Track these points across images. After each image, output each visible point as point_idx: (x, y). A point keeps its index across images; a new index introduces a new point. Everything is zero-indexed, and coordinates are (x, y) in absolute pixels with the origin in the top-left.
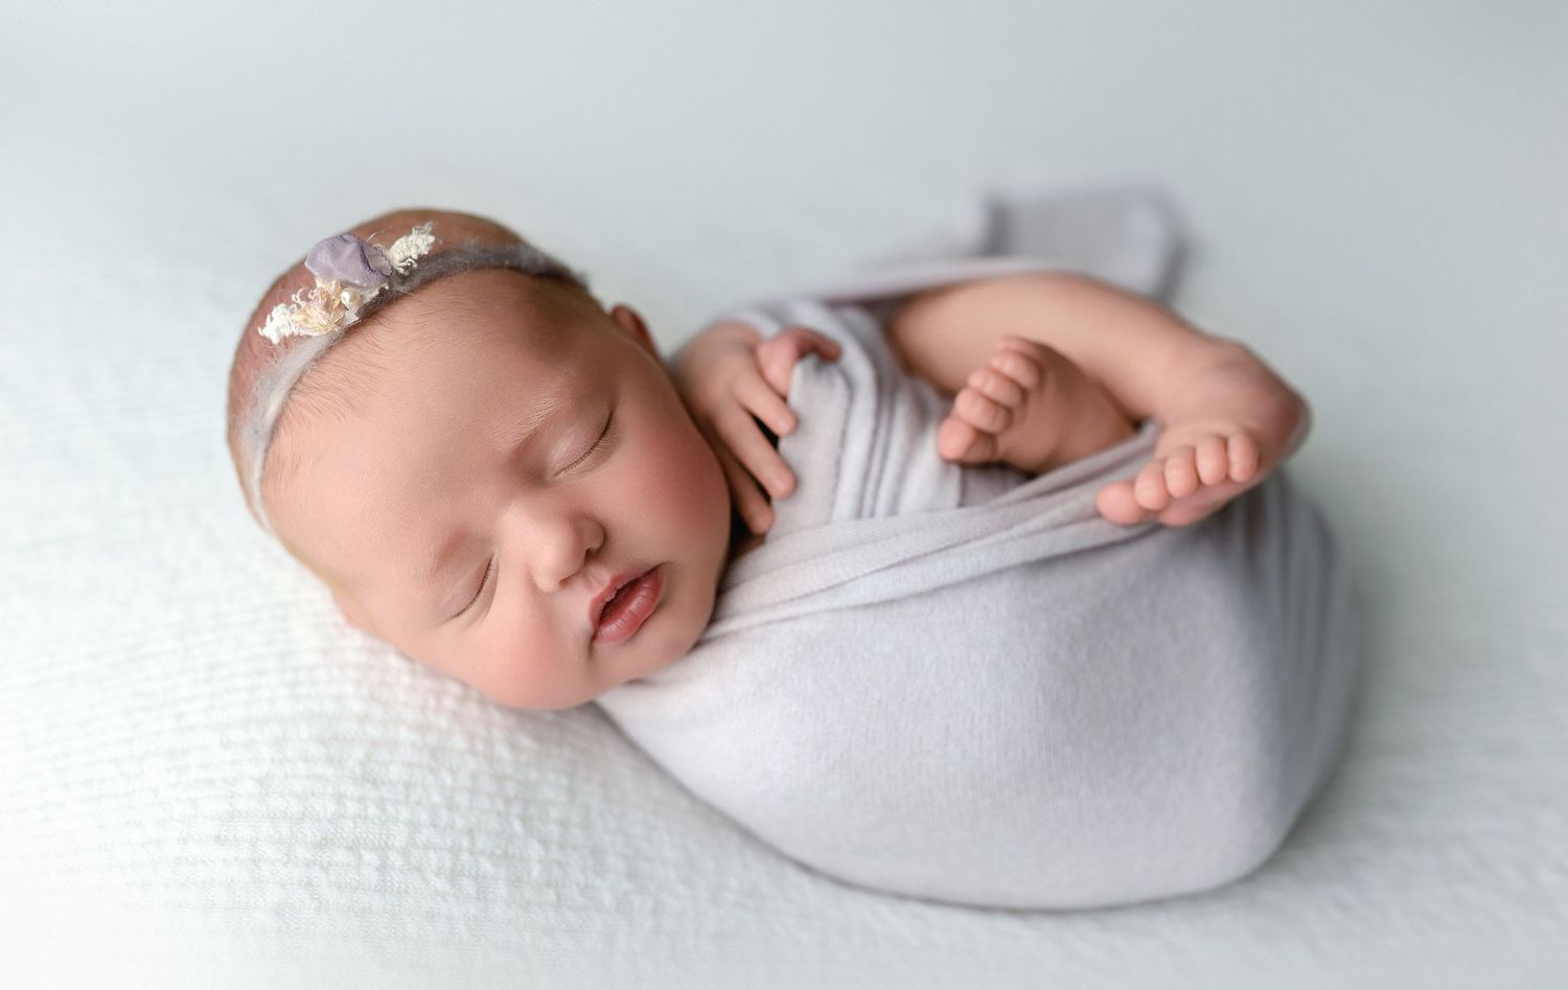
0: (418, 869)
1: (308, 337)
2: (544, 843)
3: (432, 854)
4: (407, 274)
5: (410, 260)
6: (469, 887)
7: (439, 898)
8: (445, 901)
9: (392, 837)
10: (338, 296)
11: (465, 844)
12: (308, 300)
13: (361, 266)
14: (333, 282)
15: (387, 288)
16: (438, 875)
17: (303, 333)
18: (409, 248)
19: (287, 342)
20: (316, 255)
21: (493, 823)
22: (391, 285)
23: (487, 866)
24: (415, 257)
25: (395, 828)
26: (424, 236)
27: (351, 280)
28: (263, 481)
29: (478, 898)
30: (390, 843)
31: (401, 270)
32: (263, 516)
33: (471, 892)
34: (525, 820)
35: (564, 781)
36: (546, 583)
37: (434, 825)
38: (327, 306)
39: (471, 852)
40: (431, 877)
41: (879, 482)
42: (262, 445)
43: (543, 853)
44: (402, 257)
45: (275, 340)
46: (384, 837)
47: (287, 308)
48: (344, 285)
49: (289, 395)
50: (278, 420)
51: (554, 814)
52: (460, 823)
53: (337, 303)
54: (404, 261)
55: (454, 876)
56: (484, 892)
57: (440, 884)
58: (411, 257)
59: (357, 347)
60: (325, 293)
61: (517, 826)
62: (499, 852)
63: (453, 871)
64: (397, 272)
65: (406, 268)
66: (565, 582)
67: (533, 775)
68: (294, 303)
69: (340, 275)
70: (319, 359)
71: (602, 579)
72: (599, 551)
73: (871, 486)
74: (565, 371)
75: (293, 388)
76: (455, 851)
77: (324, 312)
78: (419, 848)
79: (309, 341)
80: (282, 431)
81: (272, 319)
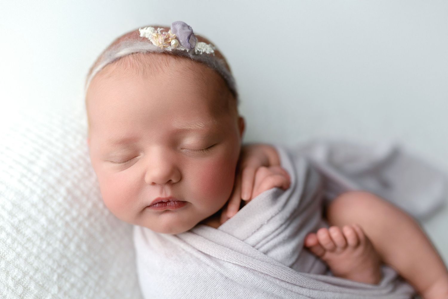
0: (8, 273)
1: (152, 43)
2: (60, 289)
3: (16, 270)
4: (196, 53)
5: (201, 50)
6: (20, 290)
7: (6, 288)
8: (8, 290)
9: (8, 255)
10: (172, 39)
11: (31, 273)
12: (162, 33)
13: (186, 38)
14: (174, 35)
15: (188, 51)
16: (13, 279)
17: (151, 40)
18: (204, 47)
19: (144, 39)
20: (176, 24)
21: (47, 271)
22: (189, 52)
23: (32, 287)
24: (204, 51)
25: (12, 252)
26: (211, 49)
27: (180, 39)
28: (98, 73)
29: (20, 296)
30: (6, 256)
31: (196, 51)
32: (89, 83)
33: (20, 292)
34: (60, 276)
35: (86, 269)
36: (148, 179)
37: (26, 260)
38: (166, 40)
39: (31, 278)
40: (10, 278)
41: (268, 242)
42: (108, 61)
43: (56, 293)
44: (200, 48)
45: (141, 35)
46: (6, 253)
47: (154, 30)
48: (177, 38)
49: (129, 55)
50: (120, 58)
51: (72, 280)
52: (35, 264)
53: (169, 41)
54: (200, 49)
55: (18, 283)
56: (24, 295)
57: (11, 283)
58: (202, 50)
59: (162, 59)
60: (169, 35)
61: (55, 277)
62: (41, 283)
63: (19, 280)
64: (194, 50)
65: (198, 52)
66: (153, 184)
67: (77, 261)
68: (157, 31)
69: (178, 34)
70: (149, 53)
71: (168, 193)
72: (174, 184)
73: (264, 241)
74: (214, 121)
75: (133, 53)
76: (25, 274)
77: (163, 40)
78: (14, 265)
79: (150, 45)
80: (117, 63)
81: (147, 29)
